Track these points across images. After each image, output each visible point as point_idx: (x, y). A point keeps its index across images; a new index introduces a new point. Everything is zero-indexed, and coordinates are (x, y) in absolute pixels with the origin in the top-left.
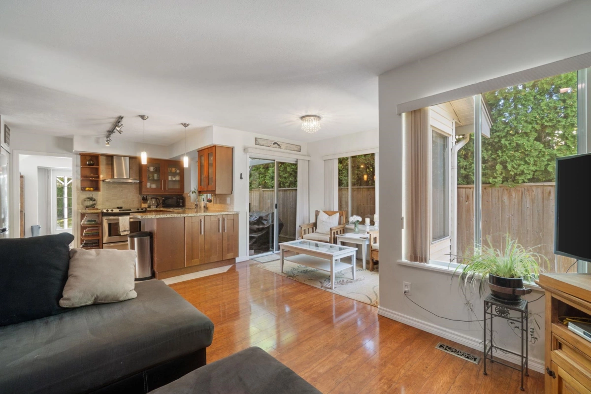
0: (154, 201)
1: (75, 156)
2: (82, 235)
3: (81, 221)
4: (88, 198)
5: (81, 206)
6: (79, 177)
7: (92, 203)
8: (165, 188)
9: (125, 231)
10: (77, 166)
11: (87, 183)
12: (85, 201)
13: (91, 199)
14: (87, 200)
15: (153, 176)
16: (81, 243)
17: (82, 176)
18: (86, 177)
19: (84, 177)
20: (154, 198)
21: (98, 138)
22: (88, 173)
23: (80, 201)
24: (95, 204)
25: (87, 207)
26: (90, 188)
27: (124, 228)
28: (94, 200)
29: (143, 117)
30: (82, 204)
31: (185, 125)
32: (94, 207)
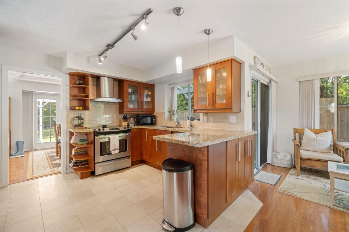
0: (132, 120)
1: (65, 75)
2: (71, 153)
3: (70, 140)
4: (77, 117)
5: (70, 125)
6: (68, 96)
7: (80, 121)
8: (142, 108)
9: (115, 149)
10: (66, 85)
11: (75, 103)
12: (74, 120)
13: (80, 118)
14: (76, 119)
15: (131, 97)
16: (70, 162)
17: (71, 96)
18: (75, 96)
19: (73, 97)
20: (132, 117)
21: (89, 57)
22: (76, 92)
23: (69, 120)
24: (83, 123)
25: (76, 126)
26: (80, 107)
27: (115, 146)
28: (82, 119)
29: (177, 11)
30: (71, 123)
31: (207, 32)
32: (82, 126)
